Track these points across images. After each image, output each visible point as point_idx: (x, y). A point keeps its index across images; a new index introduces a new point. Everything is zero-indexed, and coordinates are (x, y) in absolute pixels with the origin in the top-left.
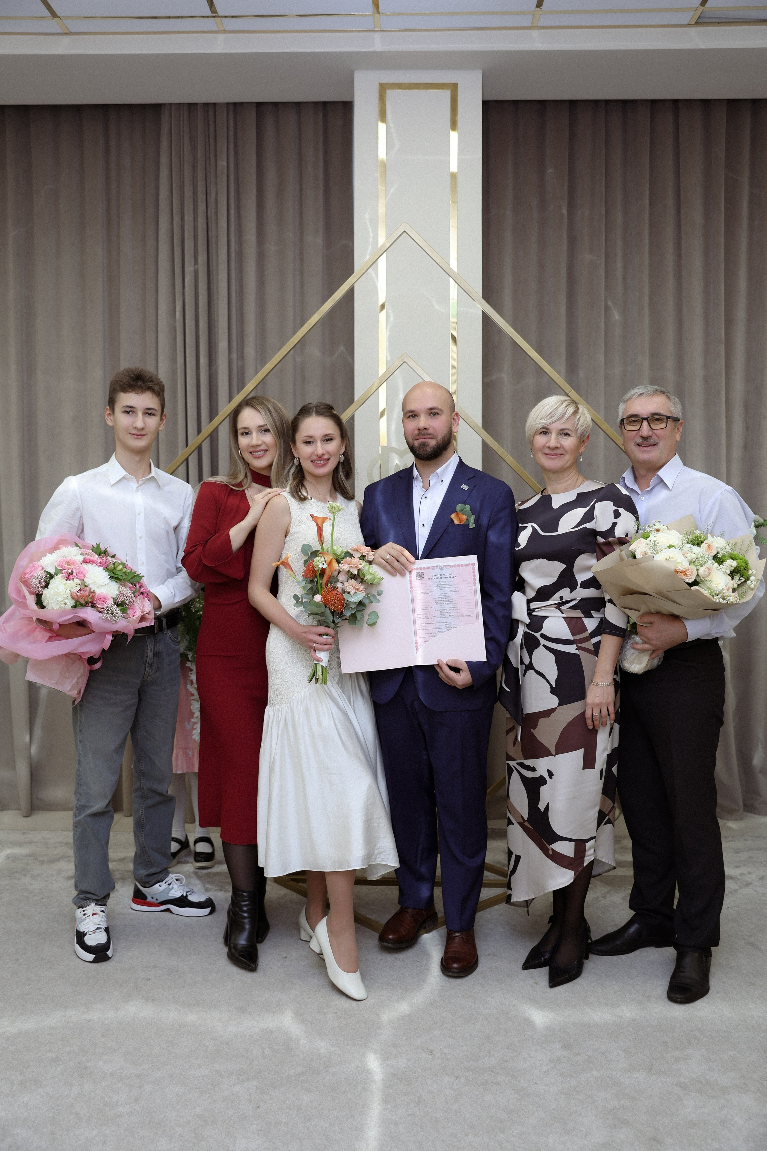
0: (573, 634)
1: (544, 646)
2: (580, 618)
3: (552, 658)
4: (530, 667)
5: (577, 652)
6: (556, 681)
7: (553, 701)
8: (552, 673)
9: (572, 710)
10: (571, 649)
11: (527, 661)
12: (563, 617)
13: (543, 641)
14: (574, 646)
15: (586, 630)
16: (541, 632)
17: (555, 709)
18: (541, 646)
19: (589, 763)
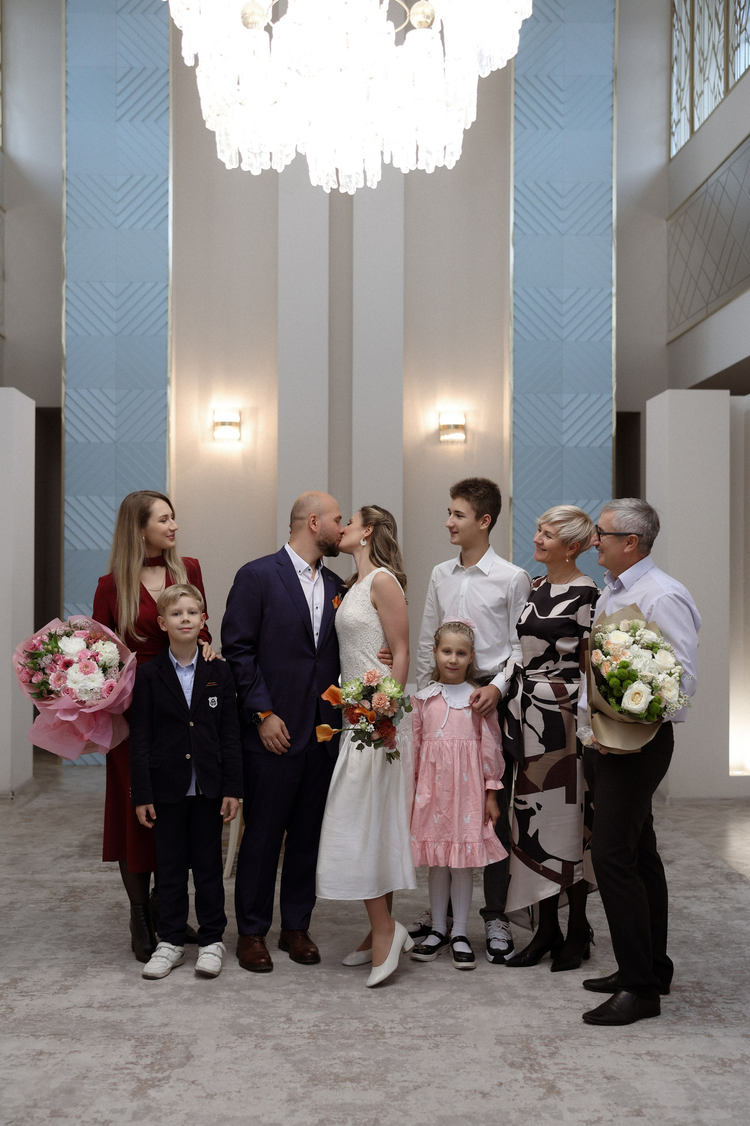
2: (564, 684)
4: (524, 721)
7: (540, 749)
9: (557, 756)
11: (523, 717)
15: (567, 693)
16: (533, 694)
17: (543, 754)
18: (533, 705)
19: (570, 799)
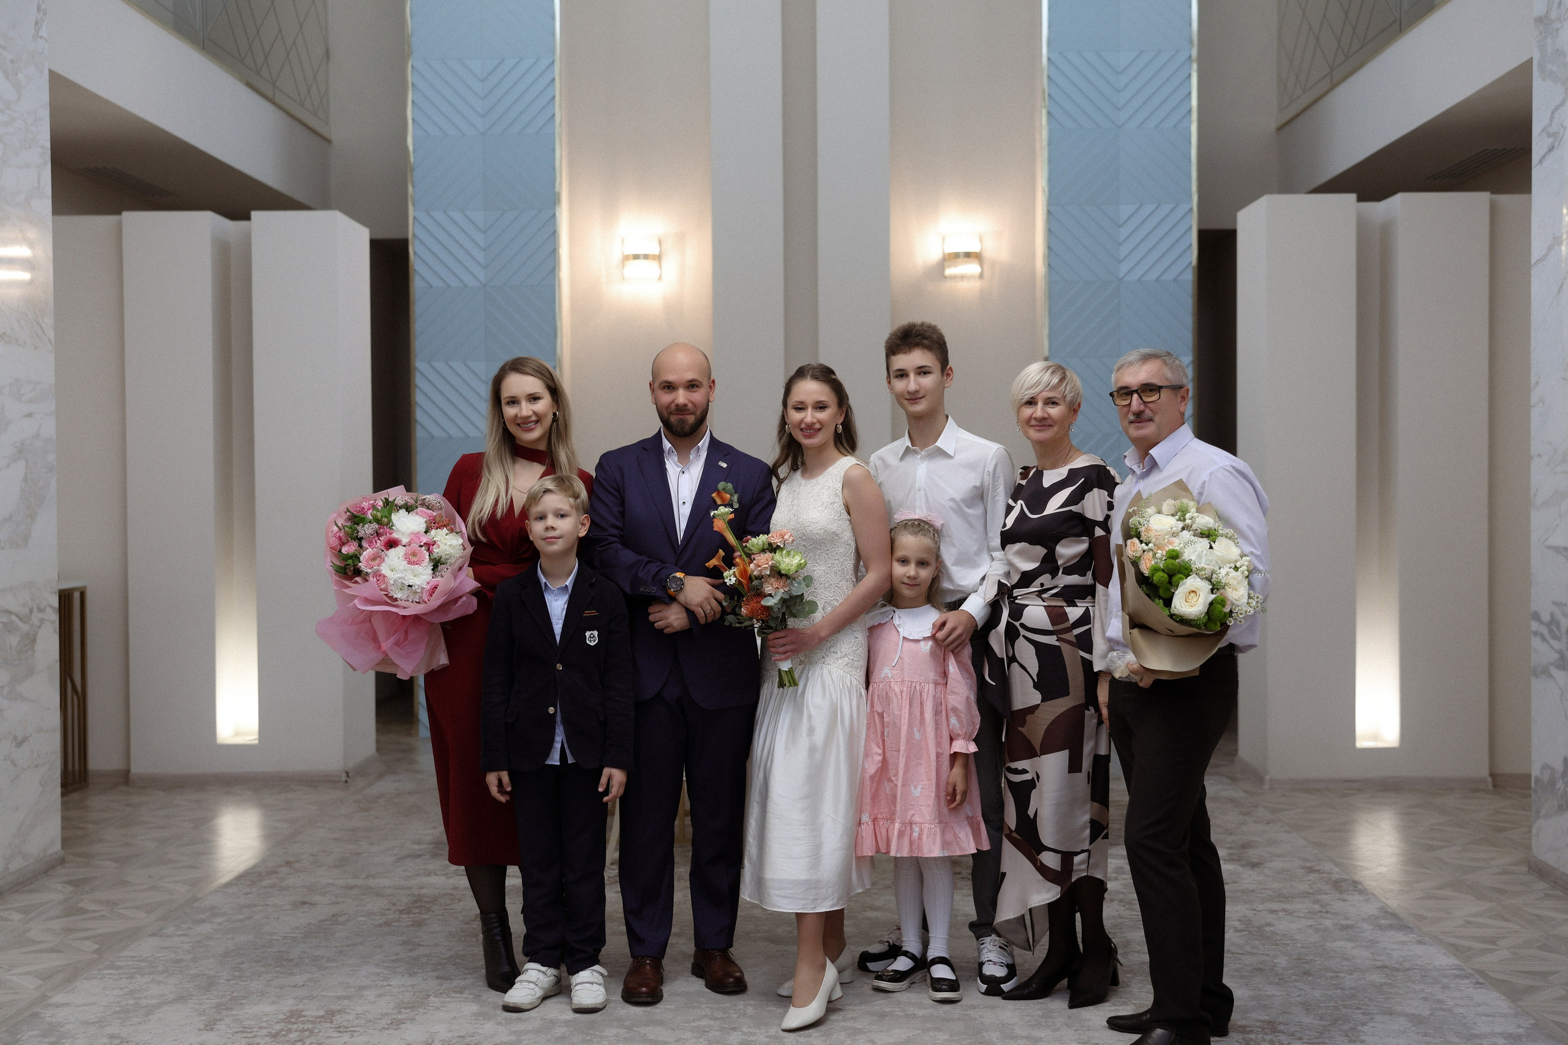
0: (1053, 625)
1: (1024, 636)
2: (1063, 607)
3: (1032, 649)
5: (1057, 644)
6: (1038, 675)
7: (1035, 698)
8: (1033, 666)
10: (1051, 640)
11: (1011, 654)
12: (1044, 606)
13: (1023, 632)
14: (1055, 637)
15: (1068, 620)
16: (1021, 621)
17: (1039, 705)
18: (1021, 636)
19: (1075, 765)
